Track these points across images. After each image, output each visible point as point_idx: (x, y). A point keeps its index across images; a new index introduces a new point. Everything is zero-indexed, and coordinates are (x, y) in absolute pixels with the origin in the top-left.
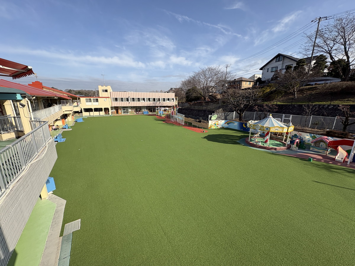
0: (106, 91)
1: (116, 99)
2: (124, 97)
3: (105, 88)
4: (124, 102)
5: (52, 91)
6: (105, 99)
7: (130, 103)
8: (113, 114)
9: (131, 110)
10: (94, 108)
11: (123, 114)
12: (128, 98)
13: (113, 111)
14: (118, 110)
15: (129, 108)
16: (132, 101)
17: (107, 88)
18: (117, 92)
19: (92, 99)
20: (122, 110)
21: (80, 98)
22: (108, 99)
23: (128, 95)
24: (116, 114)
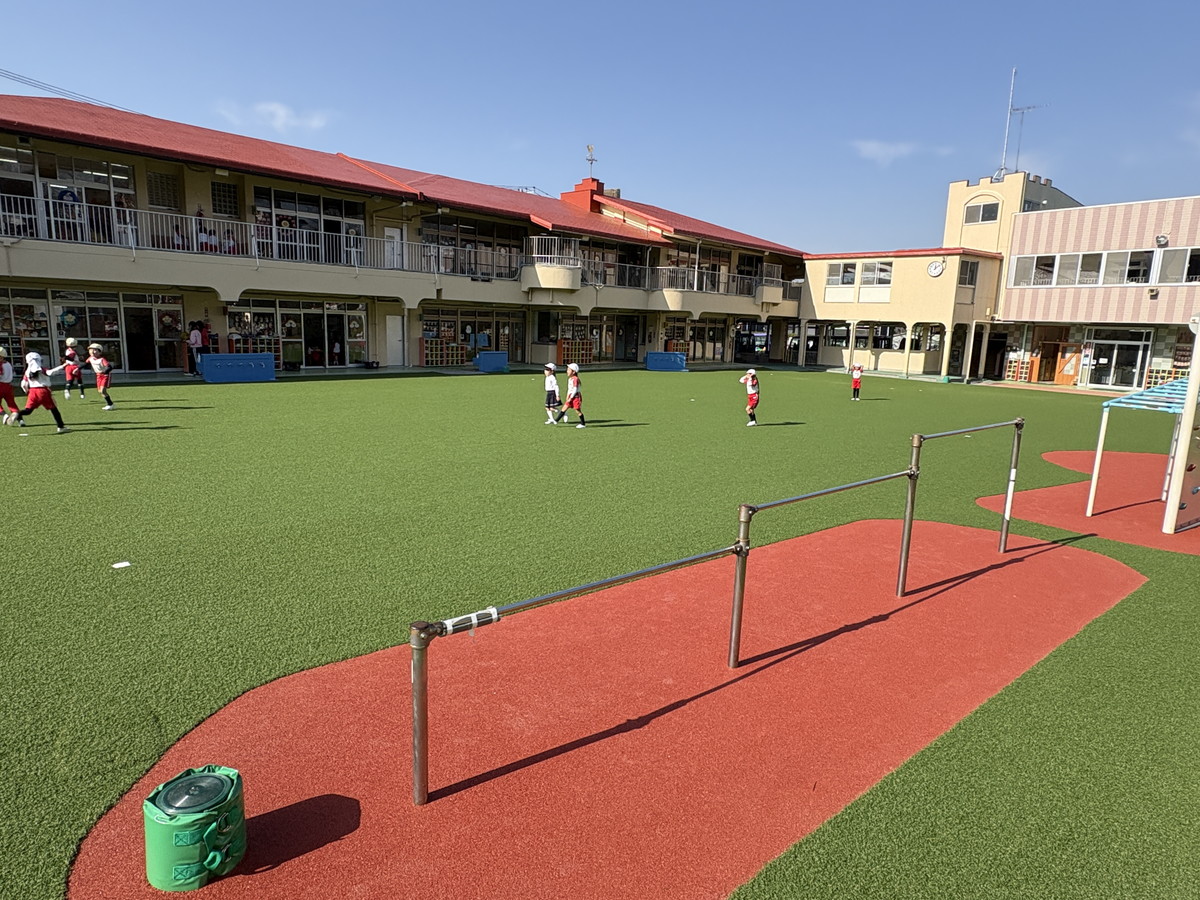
0: (991, 212)
2: (1114, 248)
4: (1100, 284)
5: (621, 217)
6: (938, 264)
7: (1159, 296)
8: (1013, 377)
9: (1171, 360)
10: (856, 322)
11: (1085, 386)
12: (1152, 252)
13: (1019, 356)
14: (1060, 354)
15: (1150, 343)
16: (1188, 274)
17: (996, 193)
18: (1060, 212)
19: (859, 263)
20: (1090, 352)
21: (806, 262)
22: (954, 263)
23: (1159, 224)
24: (1029, 382)
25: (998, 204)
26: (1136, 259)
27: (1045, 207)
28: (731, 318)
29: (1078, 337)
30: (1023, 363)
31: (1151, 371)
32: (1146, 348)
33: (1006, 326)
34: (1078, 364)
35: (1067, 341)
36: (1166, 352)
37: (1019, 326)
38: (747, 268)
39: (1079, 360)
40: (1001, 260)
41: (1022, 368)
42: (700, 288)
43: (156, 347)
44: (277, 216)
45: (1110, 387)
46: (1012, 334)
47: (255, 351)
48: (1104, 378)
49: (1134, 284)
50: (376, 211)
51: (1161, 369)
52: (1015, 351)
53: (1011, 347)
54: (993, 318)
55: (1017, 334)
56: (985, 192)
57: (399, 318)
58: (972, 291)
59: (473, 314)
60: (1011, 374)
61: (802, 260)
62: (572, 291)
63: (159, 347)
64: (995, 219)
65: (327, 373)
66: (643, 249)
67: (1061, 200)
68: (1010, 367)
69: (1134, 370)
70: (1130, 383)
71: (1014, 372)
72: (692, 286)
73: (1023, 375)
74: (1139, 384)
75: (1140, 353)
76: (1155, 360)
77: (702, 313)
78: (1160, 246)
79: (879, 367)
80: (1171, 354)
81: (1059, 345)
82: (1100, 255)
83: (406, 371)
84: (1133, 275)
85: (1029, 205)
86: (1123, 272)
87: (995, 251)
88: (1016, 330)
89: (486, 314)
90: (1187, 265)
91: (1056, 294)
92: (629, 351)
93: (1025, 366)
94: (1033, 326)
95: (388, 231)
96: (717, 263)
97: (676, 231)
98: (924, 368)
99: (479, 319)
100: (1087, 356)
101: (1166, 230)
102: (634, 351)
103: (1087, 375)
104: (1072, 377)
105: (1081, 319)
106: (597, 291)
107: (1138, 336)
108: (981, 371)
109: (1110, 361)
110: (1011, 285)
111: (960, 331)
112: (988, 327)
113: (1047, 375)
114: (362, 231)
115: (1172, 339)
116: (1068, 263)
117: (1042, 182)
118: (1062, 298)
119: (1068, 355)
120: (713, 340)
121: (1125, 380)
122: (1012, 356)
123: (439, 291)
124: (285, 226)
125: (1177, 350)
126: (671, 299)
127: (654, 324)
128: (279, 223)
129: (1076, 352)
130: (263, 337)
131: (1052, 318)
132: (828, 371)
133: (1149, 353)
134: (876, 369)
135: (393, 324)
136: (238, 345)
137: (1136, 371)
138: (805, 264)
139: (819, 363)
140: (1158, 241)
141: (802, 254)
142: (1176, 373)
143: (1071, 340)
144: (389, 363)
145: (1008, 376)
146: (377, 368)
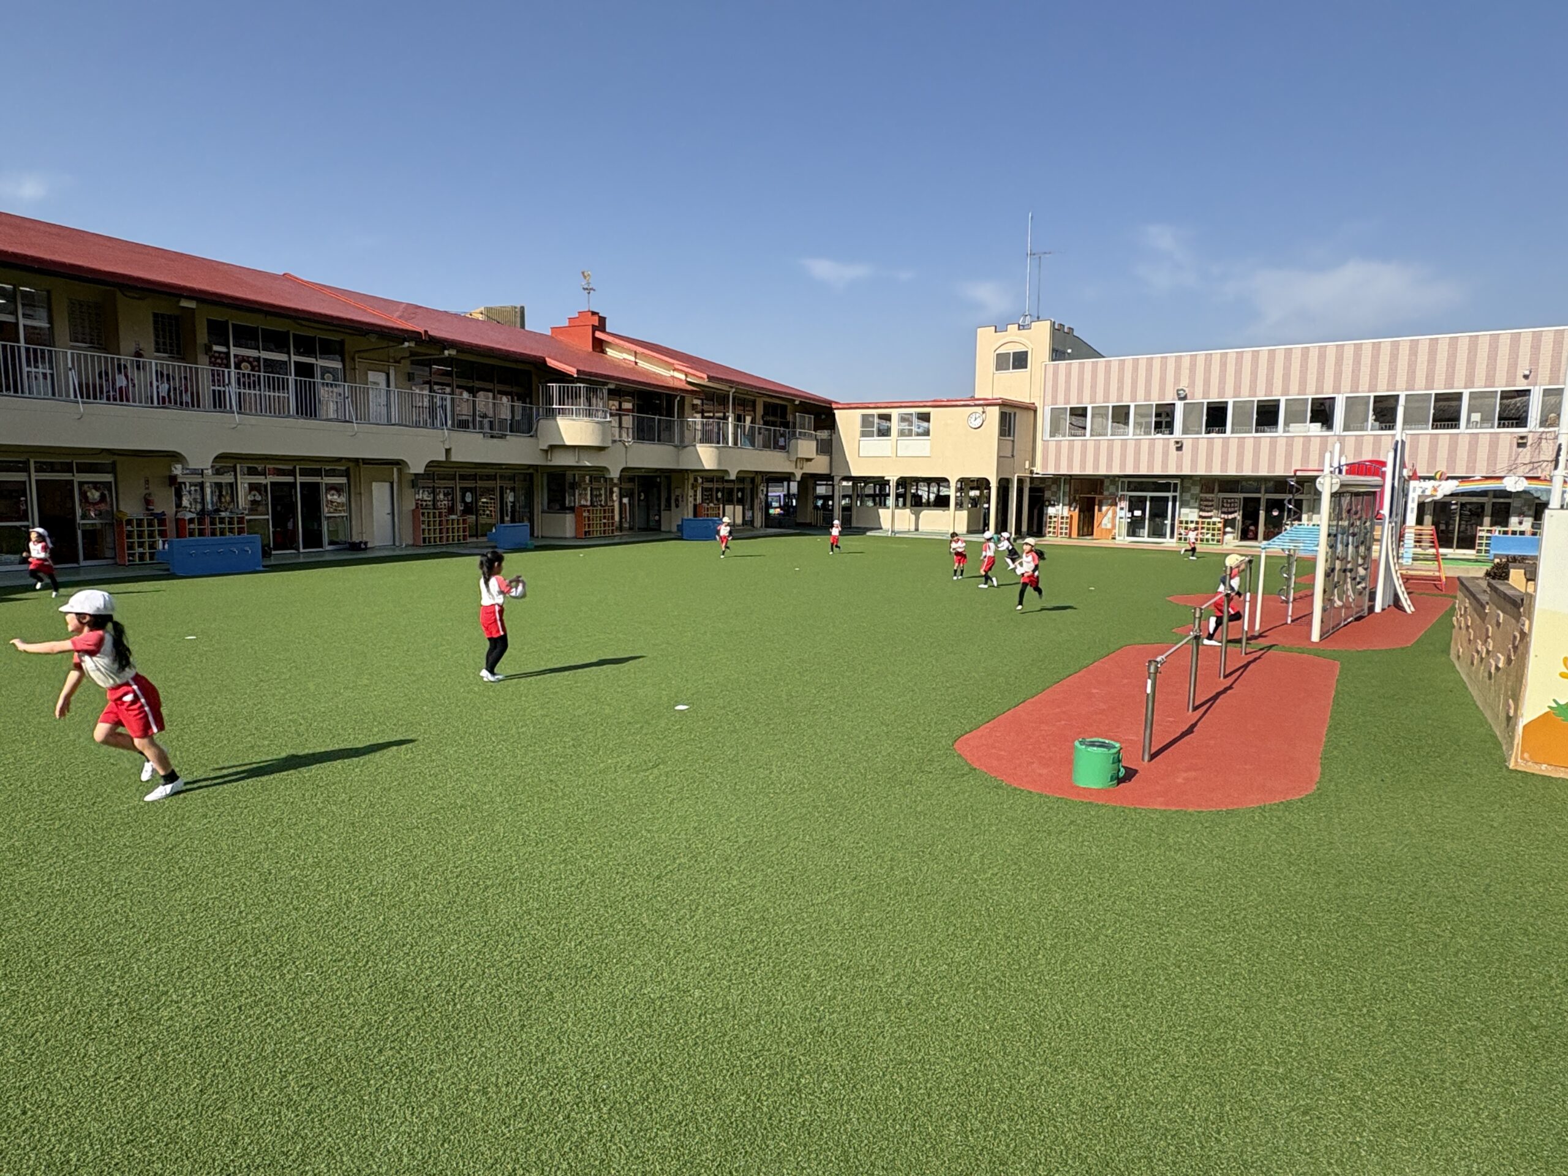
0: (1020, 360)
2: (1140, 400)
4: (1130, 436)
5: (632, 358)
6: (977, 415)
7: (1184, 448)
8: (1054, 533)
9: (1196, 510)
10: (895, 479)
11: (1123, 540)
12: (1174, 404)
13: (1057, 510)
14: (1096, 508)
15: (1177, 494)
16: (1207, 426)
17: (1024, 340)
18: (1088, 362)
19: (895, 413)
20: (1125, 504)
21: (836, 412)
22: (994, 412)
23: (1177, 379)
24: (1070, 537)
25: (1026, 353)
26: (1160, 410)
27: (1071, 357)
28: (760, 477)
29: (1112, 489)
30: (1062, 518)
31: (1181, 522)
32: (1174, 499)
33: (1042, 480)
34: (1114, 517)
35: (1101, 493)
36: (1192, 502)
37: (1057, 479)
38: (771, 419)
39: (1115, 513)
40: (1035, 411)
41: (1062, 523)
42: (735, 443)
43: (79, 533)
44: (236, 356)
45: (1146, 539)
46: (1049, 488)
47: (213, 534)
48: (1137, 530)
49: (1159, 436)
50: (359, 351)
51: (1189, 519)
52: (1054, 505)
53: (1049, 501)
54: (1032, 472)
55: (1054, 488)
56: (1013, 340)
57: (387, 485)
58: (1011, 443)
59: (474, 477)
60: (1051, 530)
61: (832, 409)
62: (600, 449)
63: (84, 532)
64: (1026, 367)
65: (301, 560)
66: (670, 398)
67: (1086, 351)
68: (1050, 522)
69: (1166, 522)
70: (1163, 535)
71: (1054, 528)
72: (726, 440)
73: (1064, 531)
74: (1172, 536)
75: (1170, 504)
76: (1184, 511)
77: (739, 472)
78: (1181, 399)
79: (920, 528)
80: (1197, 505)
81: (1094, 498)
82: (1128, 407)
83: (398, 552)
84: (1158, 426)
85: (1057, 354)
86: (1148, 424)
87: (1028, 401)
88: (1053, 483)
89: (489, 478)
90: (1205, 418)
91: (1091, 445)
92: (652, 518)
93: (1065, 521)
94: (1070, 479)
95: (372, 376)
96: (741, 413)
97: (710, 378)
98: (969, 526)
99: (480, 484)
100: (1122, 509)
101: (1184, 384)
102: (657, 518)
103: (1124, 531)
104: (1110, 531)
105: (1116, 472)
106: (626, 447)
107: (1166, 487)
108: (1024, 528)
109: (1144, 513)
110: (1047, 437)
111: (1004, 486)
112: (1028, 480)
113: (1085, 529)
114: (340, 375)
115: (1196, 490)
116: (1099, 412)
117: (1066, 330)
118: (1097, 449)
119: (1104, 508)
120: (741, 502)
121: (1157, 532)
122: (1051, 511)
123: (448, 451)
124: (246, 369)
125: (1201, 500)
126: (707, 457)
127: (682, 485)
128: (238, 366)
129: (1111, 505)
130: (223, 514)
131: (1089, 471)
132: (869, 534)
133: (1178, 504)
134: (917, 530)
135: (380, 492)
136: (192, 526)
137: (1168, 522)
138: (834, 414)
139: (854, 524)
140: (1178, 394)
141: (830, 402)
142: (1203, 523)
143: (1106, 493)
144: (377, 544)
145: (1049, 532)
146: (366, 549)
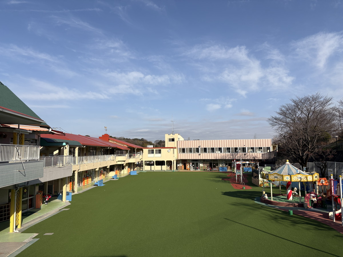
0: (173, 140)
1: (183, 150)
2: (194, 147)
3: (171, 136)
4: (192, 153)
6: (169, 150)
7: (201, 155)
9: (203, 164)
10: (155, 161)
13: (180, 165)
17: (174, 137)
19: (155, 149)
21: (143, 149)
22: (172, 149)
24: (183, 170)
26: (197, 149)
29: (189, 161)
31: (201, 167)
40: (176, 148)
49: (197, 153)
55: (179, 161)
58: (174, 154)
71: (180, 168)
75: (199, 164)
82: (192, 148)
86: (195, 151)
90: (204, 150)
105: (191, 159)
107: (198, 161)
109: (194, 165)
110: (179, 153)
113: (185, 168)
115: (202, 161)
118: (187, 155)
119: (188, 164)
131: (184, 159)
134: (162, 169)
140: (199, 146)
